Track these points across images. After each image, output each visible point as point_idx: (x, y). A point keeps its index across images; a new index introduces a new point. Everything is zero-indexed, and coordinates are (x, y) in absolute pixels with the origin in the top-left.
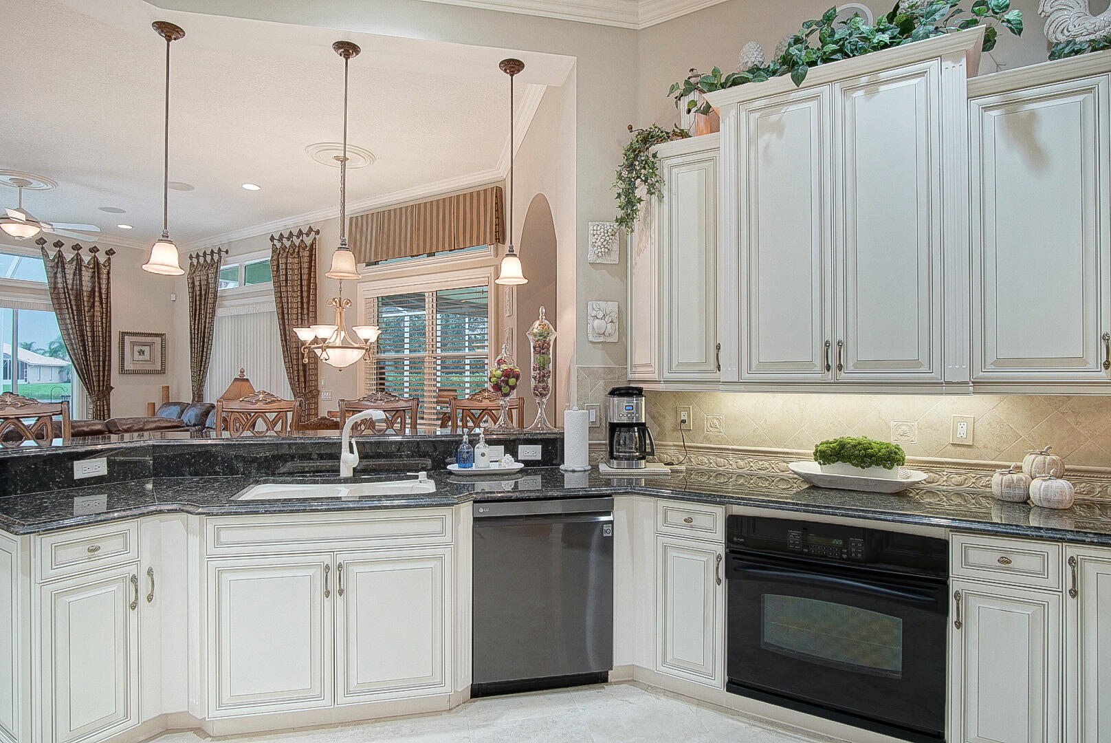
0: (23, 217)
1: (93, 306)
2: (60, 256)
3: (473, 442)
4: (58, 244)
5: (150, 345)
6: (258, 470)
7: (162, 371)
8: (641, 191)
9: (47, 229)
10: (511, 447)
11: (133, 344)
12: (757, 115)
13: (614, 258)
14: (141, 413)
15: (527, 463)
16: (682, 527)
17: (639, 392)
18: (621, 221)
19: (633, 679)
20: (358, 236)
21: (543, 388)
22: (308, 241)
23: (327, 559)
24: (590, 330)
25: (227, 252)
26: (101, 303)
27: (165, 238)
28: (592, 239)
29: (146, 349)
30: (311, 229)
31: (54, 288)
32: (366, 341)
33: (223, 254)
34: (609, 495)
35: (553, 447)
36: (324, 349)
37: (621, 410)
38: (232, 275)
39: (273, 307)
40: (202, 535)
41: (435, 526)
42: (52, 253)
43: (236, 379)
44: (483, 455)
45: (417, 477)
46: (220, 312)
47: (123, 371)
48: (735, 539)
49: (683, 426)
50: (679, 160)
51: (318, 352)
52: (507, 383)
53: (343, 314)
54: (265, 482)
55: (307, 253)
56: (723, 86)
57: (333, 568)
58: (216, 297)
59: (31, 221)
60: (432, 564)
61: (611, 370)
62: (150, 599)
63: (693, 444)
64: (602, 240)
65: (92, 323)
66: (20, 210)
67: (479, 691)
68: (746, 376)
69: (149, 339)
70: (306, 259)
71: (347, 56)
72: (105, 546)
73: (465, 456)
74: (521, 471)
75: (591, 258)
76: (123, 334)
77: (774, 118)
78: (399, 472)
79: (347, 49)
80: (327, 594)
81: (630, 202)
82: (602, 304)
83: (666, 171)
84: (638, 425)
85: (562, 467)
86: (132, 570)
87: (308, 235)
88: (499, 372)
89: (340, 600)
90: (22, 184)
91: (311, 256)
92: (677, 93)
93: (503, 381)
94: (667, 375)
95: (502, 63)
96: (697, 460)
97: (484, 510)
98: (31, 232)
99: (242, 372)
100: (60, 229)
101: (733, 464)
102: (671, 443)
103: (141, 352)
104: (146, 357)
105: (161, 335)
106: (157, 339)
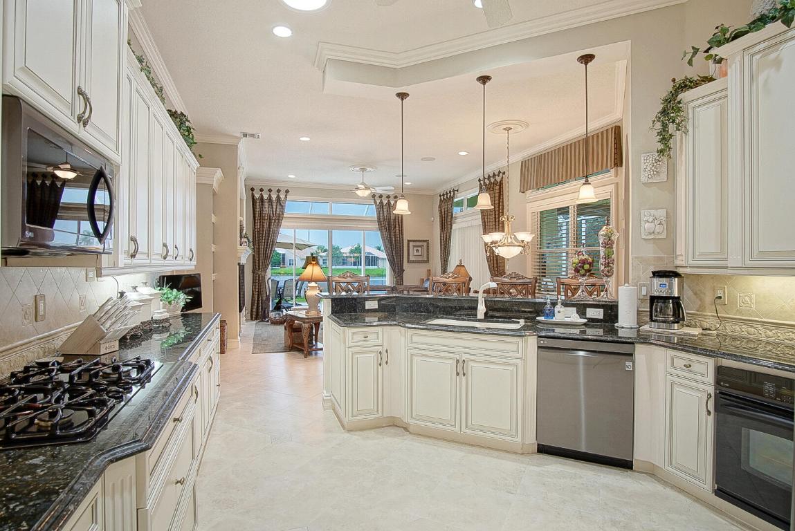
0: (363, 187)
1: (395, 227)
2: (381, 202)
3: (554, 304)
4: (381, 196)
5: (421, 246)
6: (440, 311)
7: (427, 261)
8: (672, 128)
9: (373, 191)
10: (582, 309)
11: (414, 246)
12: (758, 57)
13: (663, 177)
14: (417, 283)
15: (591, 320)
16: (681, 370)
17: (676, 275)
18: (661, 151)
19: (652, 473)
20: (526, 173)
21: (608, 272)
22: (498, 179)
23: (458, 357)
24: (642, 231)
25: (457, 191)
26: (399, 225)
27: (403, 197)
28: (643, 166)
29: (420, 249)
30: (500, 172)
31: (379, 219)
32: (523, 241)
33: (456, 192)
34: (633, 343)
35: (611, 311)
36: (497, 248)
37: (658, 287)
38: (460, 204)
39: (480, 222)
40: (406, 338)
41: (513, 347)
42: (378, 202)
43: (458, 265)
44: (559, 312)
45: (519, 322)
46: (454, 226)
47: (409, 261)
48: (722, 383)
49: (718, 301)
50: (700, 101)
51: (494, 249)
52: (583, 267)
53: (510, 226)
54: (442, 318)
55: (497, 187)
56: (728, 41)
57: (461, 361)
58: (452, 217)
59: (367, 188)
60: (511, 368)
61: (660, 259)
62: (387, 363)
63: (728, 316)
64: (651, 166)
65: (395, 235)
66: (363, 184)
67: (543, 450)
68: (748, 263)
69: (421, 243)
70: (497, 191)
71: (484, 84)
72: (370, 337)
73: (547, 312)
74: (585, 324)
75: (644, 179)
76: (409, 241)
77: (773, 56)
78: (508, 319)
79: (484, 79)
80: (458, 374)
81: (665, 138)
82: (653, 212)
83: (690, 111)
84: (673, 298)
85: (616, 325)
86: (380, 349)
87: (499, 176)
88: (577, 261)
89: (464, 379)
90: (363, 170)
91: (500, 189)
92: (688, 57)
93: (580, 266)
94: (691, 262)
95: (578, 58)
96: (730, 328)
97: (543, 342)
98: (367, 193)
99: (461, 261)
100: (379, 191)
101: (762, 333)
102: (710, 314)
103: (417, 251)
104: (420, 253)
105: (426, 241)
106: (425, 244)
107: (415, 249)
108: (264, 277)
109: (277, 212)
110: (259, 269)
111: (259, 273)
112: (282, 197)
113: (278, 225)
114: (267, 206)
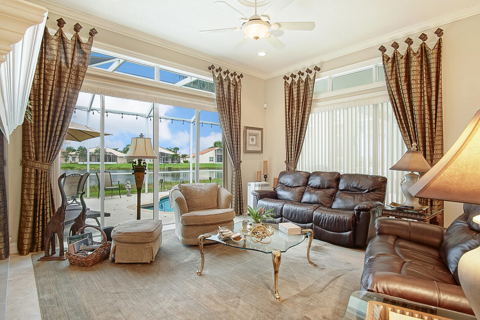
1: (235, 109)
2: (220, 77)
4: (219, 70)
5: (256, 135)
7: (261, 152)
11: (250, 134)
26: (238, 107)
29: (255, 138)
31: (218, 97)
42: (217, 75)
47: (245, 151)
65: (235, 120)
69: (256, 132)
76: (247, 128)
103: (252, 140)
104: (254, 143)
105: (261, 129)
106: (260, 132)
107: (251, 137)
108: (47, 173)
109: (75, 63)
110: (37, 159)
111: (38, 165)
112: (84, 39)
113: (76, 84)
114: (55, 47)
